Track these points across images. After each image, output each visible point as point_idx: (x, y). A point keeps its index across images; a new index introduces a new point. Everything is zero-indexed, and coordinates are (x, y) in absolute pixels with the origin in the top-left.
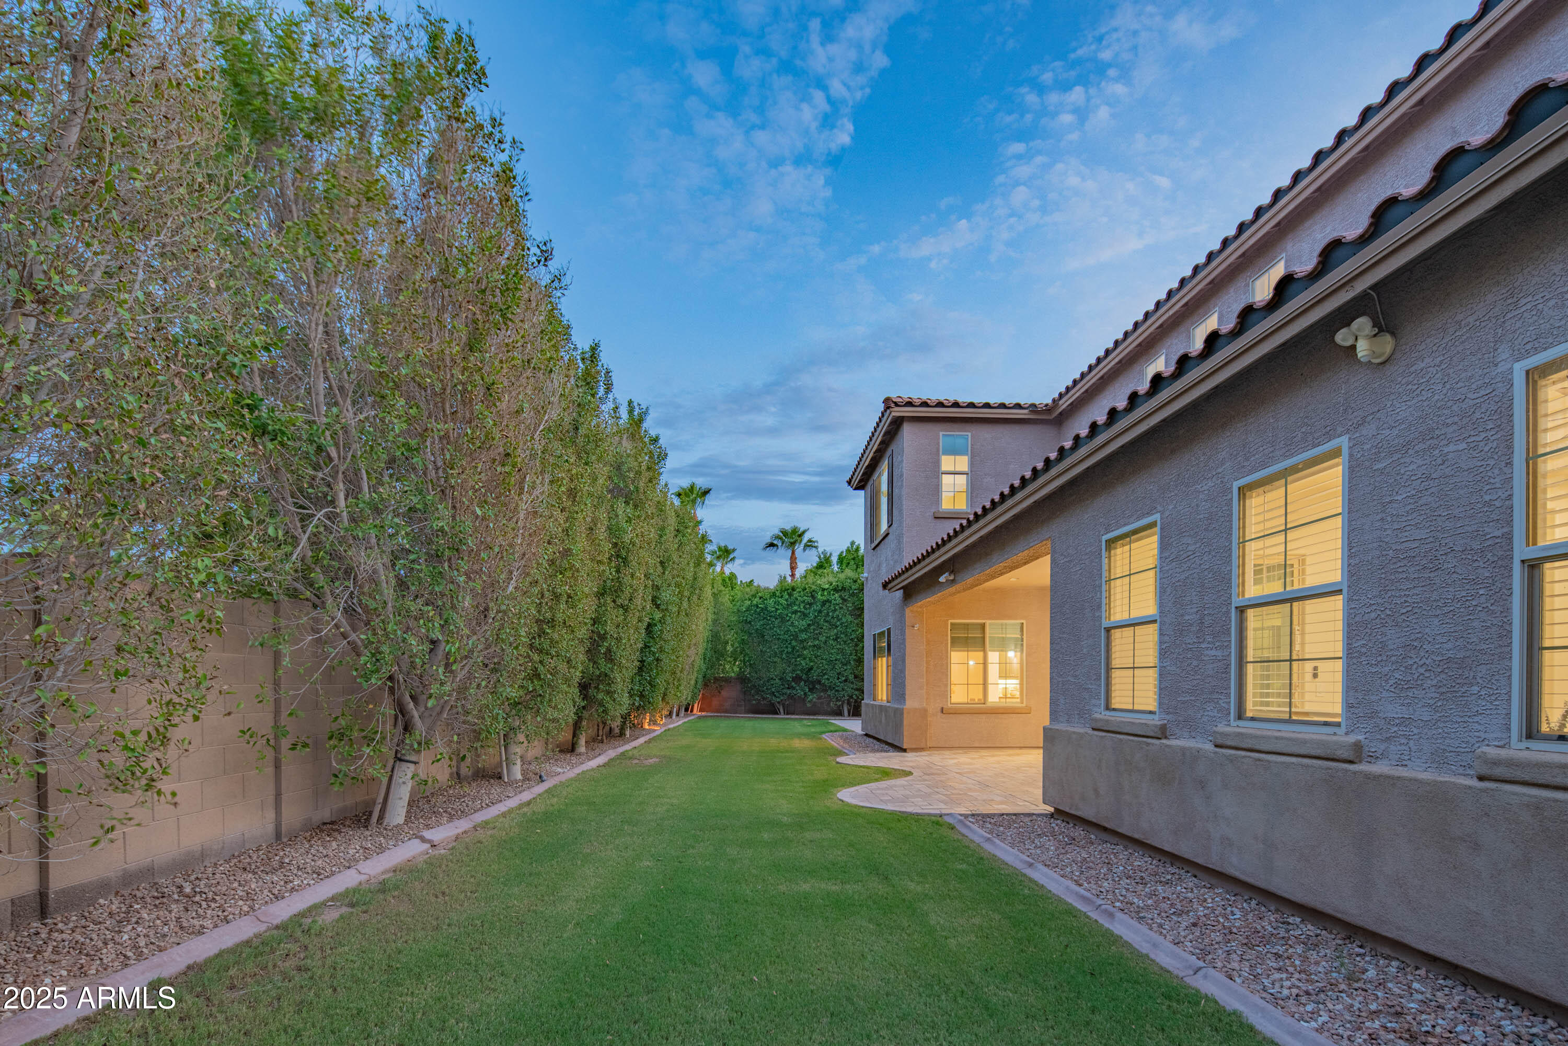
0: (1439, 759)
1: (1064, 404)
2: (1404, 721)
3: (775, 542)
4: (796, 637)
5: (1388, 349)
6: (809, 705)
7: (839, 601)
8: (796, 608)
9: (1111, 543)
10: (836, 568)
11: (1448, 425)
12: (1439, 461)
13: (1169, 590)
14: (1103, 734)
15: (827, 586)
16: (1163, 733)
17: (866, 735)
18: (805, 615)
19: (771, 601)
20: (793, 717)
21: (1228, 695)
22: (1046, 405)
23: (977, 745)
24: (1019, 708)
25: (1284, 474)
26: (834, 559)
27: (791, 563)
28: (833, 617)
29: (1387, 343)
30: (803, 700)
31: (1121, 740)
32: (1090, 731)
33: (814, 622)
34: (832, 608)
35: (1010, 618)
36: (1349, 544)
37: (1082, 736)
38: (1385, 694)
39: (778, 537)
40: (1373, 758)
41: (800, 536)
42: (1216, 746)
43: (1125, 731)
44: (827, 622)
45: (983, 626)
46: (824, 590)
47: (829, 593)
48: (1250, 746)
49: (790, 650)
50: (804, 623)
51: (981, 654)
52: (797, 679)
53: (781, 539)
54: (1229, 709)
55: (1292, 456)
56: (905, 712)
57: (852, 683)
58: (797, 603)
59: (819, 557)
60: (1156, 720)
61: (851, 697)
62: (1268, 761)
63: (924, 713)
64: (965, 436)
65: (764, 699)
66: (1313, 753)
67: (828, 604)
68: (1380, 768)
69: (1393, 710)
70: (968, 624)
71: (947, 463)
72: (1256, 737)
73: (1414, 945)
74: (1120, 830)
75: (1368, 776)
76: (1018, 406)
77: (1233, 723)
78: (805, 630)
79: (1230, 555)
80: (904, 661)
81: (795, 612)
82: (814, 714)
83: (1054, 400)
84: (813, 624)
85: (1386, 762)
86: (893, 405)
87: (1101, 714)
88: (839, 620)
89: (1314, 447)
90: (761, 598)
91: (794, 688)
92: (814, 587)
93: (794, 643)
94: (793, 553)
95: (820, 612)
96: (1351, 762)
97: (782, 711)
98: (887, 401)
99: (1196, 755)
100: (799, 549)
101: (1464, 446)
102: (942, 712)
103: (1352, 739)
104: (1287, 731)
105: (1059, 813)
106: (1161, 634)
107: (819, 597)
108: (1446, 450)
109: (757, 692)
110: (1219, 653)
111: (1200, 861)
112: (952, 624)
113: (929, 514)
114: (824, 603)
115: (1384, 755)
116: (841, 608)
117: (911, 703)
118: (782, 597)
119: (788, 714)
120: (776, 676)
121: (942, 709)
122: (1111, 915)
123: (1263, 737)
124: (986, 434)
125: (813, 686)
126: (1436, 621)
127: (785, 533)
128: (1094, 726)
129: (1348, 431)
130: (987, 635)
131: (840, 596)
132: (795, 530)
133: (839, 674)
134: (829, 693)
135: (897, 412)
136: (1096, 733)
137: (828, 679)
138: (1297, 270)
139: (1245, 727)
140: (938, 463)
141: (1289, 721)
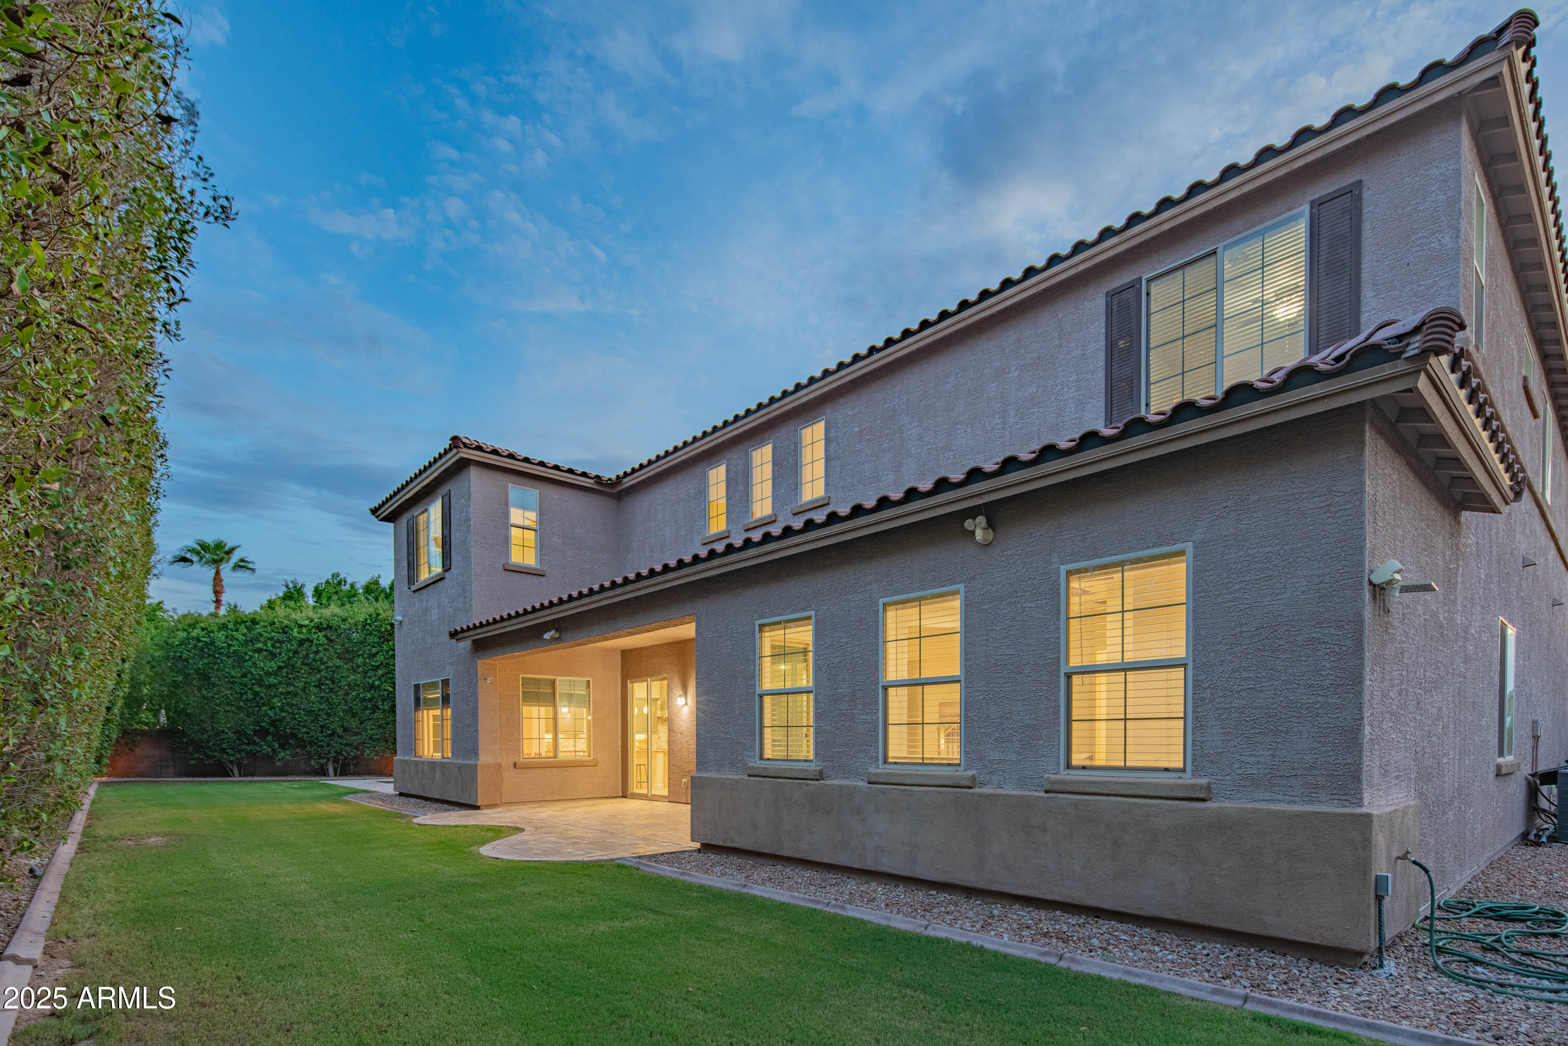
0: (1021, 782)
1: (628, 482)
2: (1000, 762)
3: (188, 556)
4: (260, 682)
5: (991, 538)
6: (278, 764)
7: (323, 640)
8: (260, 645)
9: (762, 627)
10: (311, 601)
11: (1025, 592)
12: (1020, 611)
13: (823, 670)
14: (762, 779)
15: (307, 622)
16: (820, 776)
17: (401, 794)
18: (273, 655)
19: (221, 635)
20: (255, 778)
21: (877, 747)
22: (610, 479)
23: (549, 798)
24: (586, 761)
25: (920, 599)
26: (309, 592)
27: (215, 586)
28: (314, 660)
29: (990, 534)
30: (270, 758)
31: (780, 783)
32: (746, 777)
33: (288, 664)
34: (314, 648)
35: (578, 675)
36: (965, 652)
37: (737, 781)
38: (989, 745)
39: (193, 551)
40: (982, 784)
41: (229, 552)
42: (869, 783)
43: (784, 775)
44: (306, 664)
45: (553, 682)
46: (301, 626)
47: (309, 631)
48: (897, 781)
49: (250, 696)
50: (273, 664)
51: (551, 709)
52: (262, 733)
53: (198, 553)
54: (878, 757)
55: (925, 589)
56: (479, 767)
57: (341, 737)
58: (262, 639)
59: (287, 586)
60: (813, 767)
61: (340, 753)
62: (912, 791)
63: (498, 768)
64: (533, 493)
65: (209, 757)
66: (945, 783)
67: (307, 644)
68: (987, 790)
69: (995, 755)
70: (538, 680)
71: (516, 516)
72: (902, 775)
73: (1011, 892)
74: (780, 853)
75: (982, 796)
76: (584, 474)
77: (880, 766)
78: (275, 674)
79: (877, 649)
80: (474, 714)
81: (259, 651)
82: (285, 775)
83: (618, 477)
84: (286, 667)
85: (990, 786)
86: (462, 446)
87: (757, 763)
88: (323, 663)
89: (941, 586)
90: (203, 629)
91: (256, 744)
92: (286, 622)
93: (257, 688)
94: (218, 573)
95: (296, 652)
96: (970, 788)
97: (236, 771)
98: (454, 439)
99: (853, 790)
100: (226, 569)
101: (1034, 605)
102: (515, 767)
103: (970, 773)
104: (923, 770)
105: (707, 847)
106: (817, 701)
107: (295, 634)
108: (1024, 605)
109: (198, 750)
110: (869, 717)
111: (856, 866)
112: (523, 678)
113: (499, 565)
114: (301, 642)
115: (989, 782)
116: (326, 650)
117: (484, 759)
118: (237, 630)
119: (245, 776)
120: (229, 729)
121: (515, 763)
122: (842, 907)
123: (907, 775)
124: (555, 494)
125: (285, 740)
126: (1019, 703)
127: (204, 547)
128: (751, 772)
129: (963, 582)
130: (558, 692)
131: (326, 637)
132: (219, 546)
133: (322, 727)
134: (308, 748)
135: (465, 453)
136: (752, 778)
137: (307, 733)
138: (951, 476)
139: (890, 769)
140: (506, 514)
141: (922, 764)
